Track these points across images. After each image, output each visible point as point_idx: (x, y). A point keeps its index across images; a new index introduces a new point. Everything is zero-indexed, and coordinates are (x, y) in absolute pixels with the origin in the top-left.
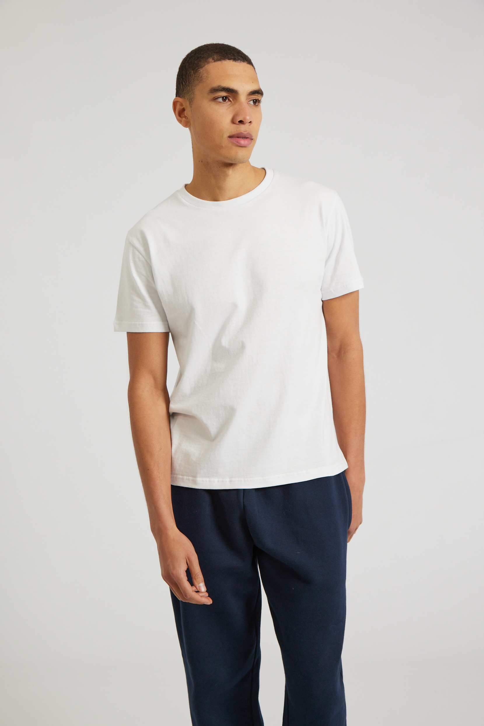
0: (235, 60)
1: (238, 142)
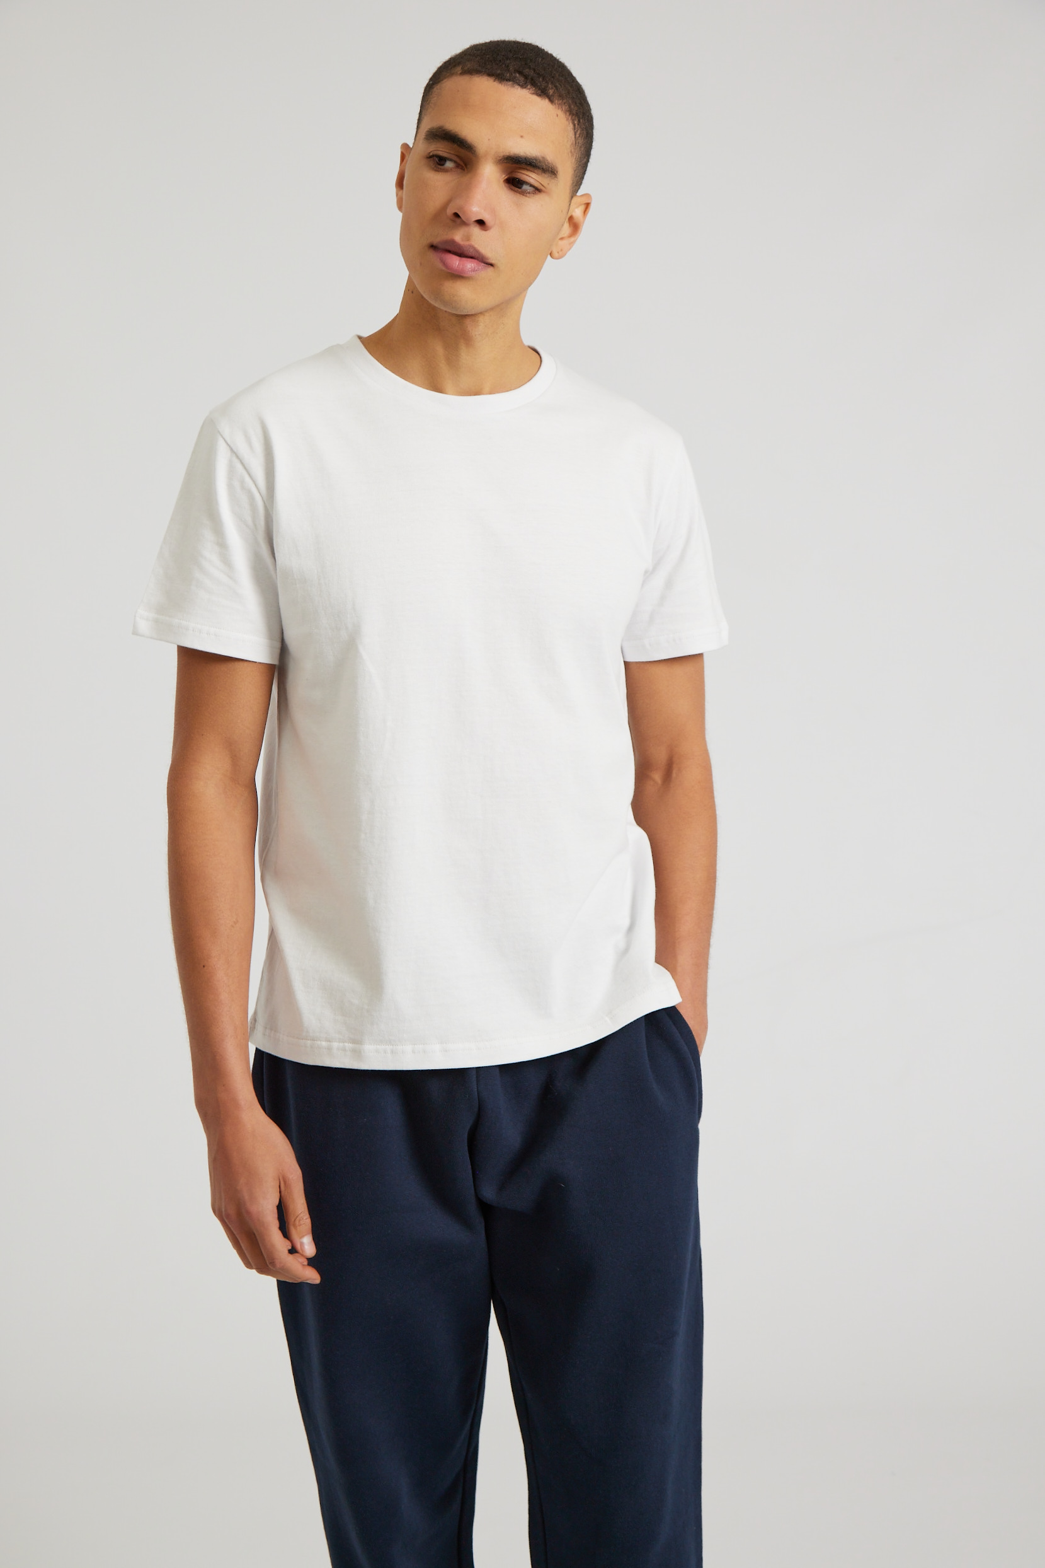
1: (445, 263)
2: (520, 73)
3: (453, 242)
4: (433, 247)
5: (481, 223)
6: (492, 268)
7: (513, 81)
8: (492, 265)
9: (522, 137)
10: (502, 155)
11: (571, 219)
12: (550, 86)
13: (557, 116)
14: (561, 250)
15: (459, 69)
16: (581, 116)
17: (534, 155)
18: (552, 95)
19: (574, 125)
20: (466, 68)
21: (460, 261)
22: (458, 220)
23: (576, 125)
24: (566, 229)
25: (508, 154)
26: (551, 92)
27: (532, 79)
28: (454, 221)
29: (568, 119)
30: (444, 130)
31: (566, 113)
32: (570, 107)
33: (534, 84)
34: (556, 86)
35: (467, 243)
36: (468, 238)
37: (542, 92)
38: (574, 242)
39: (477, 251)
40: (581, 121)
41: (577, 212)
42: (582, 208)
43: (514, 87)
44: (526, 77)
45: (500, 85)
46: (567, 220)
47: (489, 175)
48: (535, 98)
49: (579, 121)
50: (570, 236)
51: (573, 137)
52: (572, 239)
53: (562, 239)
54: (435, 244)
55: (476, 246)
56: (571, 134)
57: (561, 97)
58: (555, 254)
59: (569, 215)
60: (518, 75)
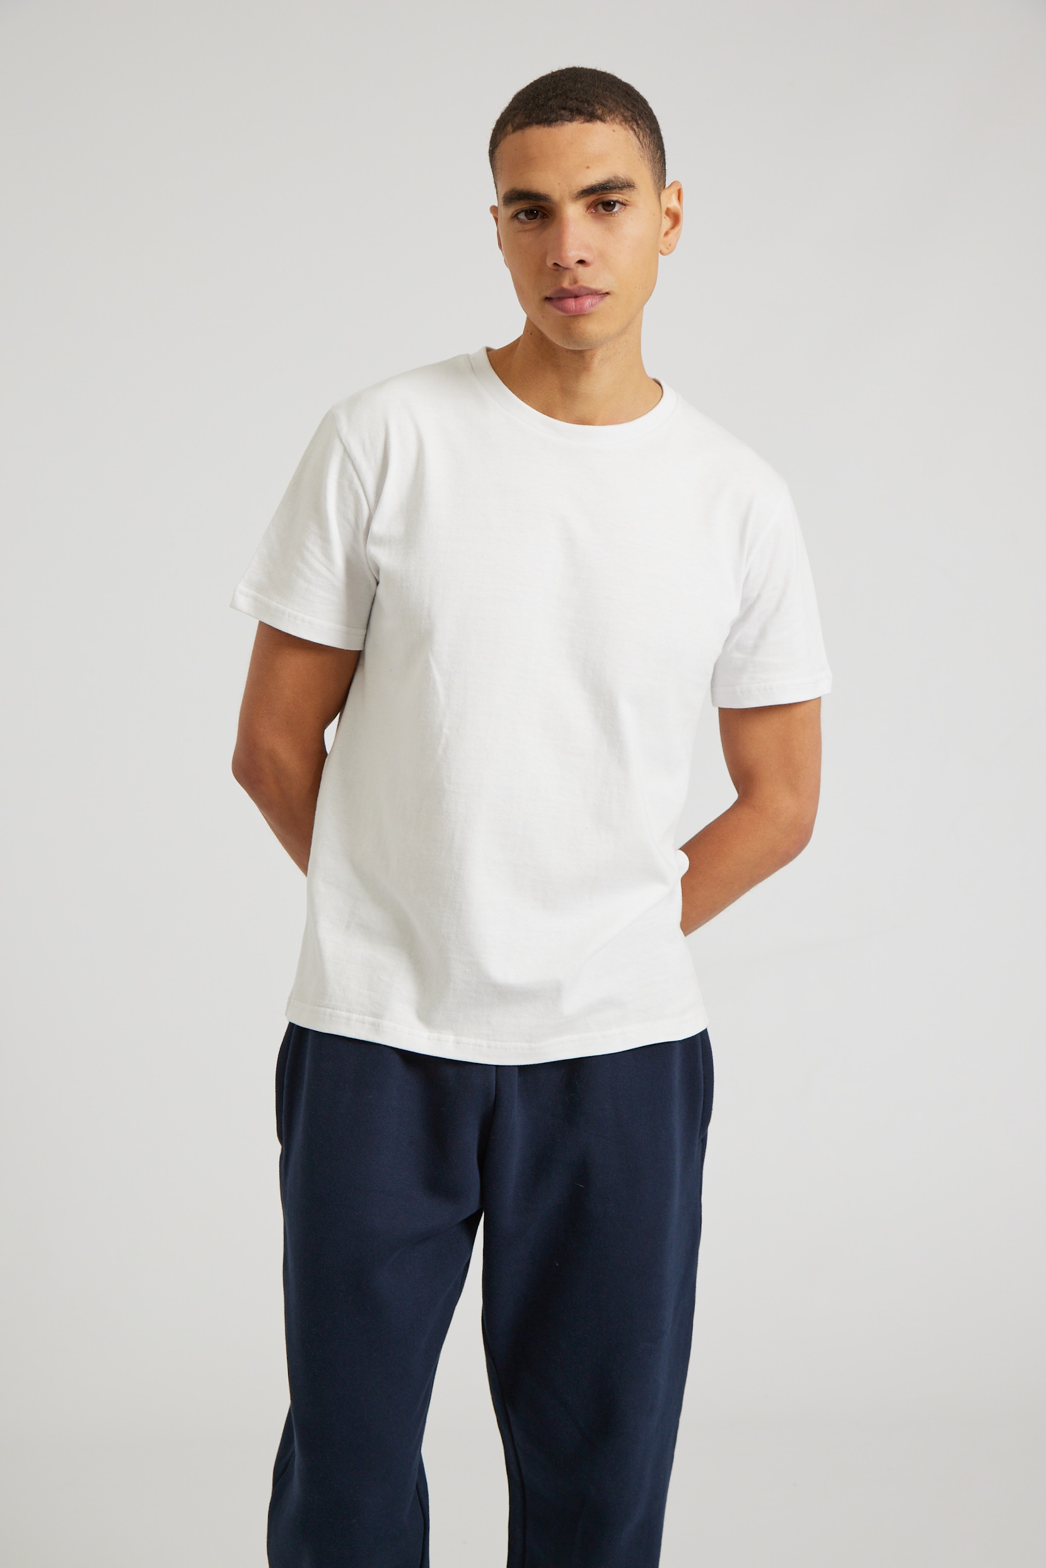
0: (548, 121)
1: (563, 310)
2: (564, 109)
3: (563, 290)
4: (548, 299)
5: (581, 262)
6: (608, 297)
7: (561, 120)
8: (607, 293)
9: (588, 167)
10: (576, 192)
11: (668, 212)
12: (597, 107)
13: (614, 131)
14: (670, 245)
15: (509, 128)
16: (638, 118)
17: (606, 179)
18: (602, 115)
19: (634, 131)
20: (515, 125)
21: (575, 301)
22: (561, 269)
23: (636, 129)
24: (667, 223)
25: (581, 189)
26: (599, 112)
27: (577, 109)
28: (557, 270)
29: (625, 129)
30: (517, 192)
31: (621, 124)
32: (623, 116)
33: (580, 112)
34: (603, 105)
35: (575, 287)
36: (575, 281)
37: (592, 117)
38: (680, 230)
39: (589, 289)
40: (640, 122)
41: (673, 204)
42: (674, 197)
43: (563, 124)
44: (571, 111)
45: (550, 129)
46: (664, 214)
47: (574, 213)
48: (587, 125)
49: (638, 124)
50: (673, 227)
51: (638, 142)
52: (677, 229)
53: (667, 234)
54: (548, 296)
55: (585, 285)
56: (634, 140)
57: (611, 112)
58: (665, 250)
59: (664, 209)
60: (563, 112)
